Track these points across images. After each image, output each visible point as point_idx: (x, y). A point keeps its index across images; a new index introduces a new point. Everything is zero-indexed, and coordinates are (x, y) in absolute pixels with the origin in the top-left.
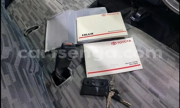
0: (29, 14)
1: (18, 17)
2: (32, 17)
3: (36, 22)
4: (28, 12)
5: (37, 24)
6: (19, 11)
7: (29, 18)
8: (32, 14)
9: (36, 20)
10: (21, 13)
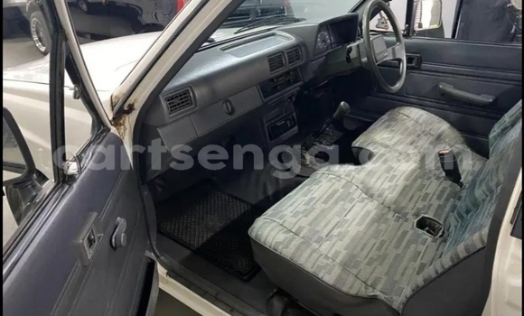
0: (399, 251)
1: (417, 269)
2: (404, 244)
3: (411, 232)
4: (397, 255)
5: (412, 228)
6: (403, 274)
7: (407, 247)
8: (397, 247)
9: (405, 233)
10: (406, 268)
